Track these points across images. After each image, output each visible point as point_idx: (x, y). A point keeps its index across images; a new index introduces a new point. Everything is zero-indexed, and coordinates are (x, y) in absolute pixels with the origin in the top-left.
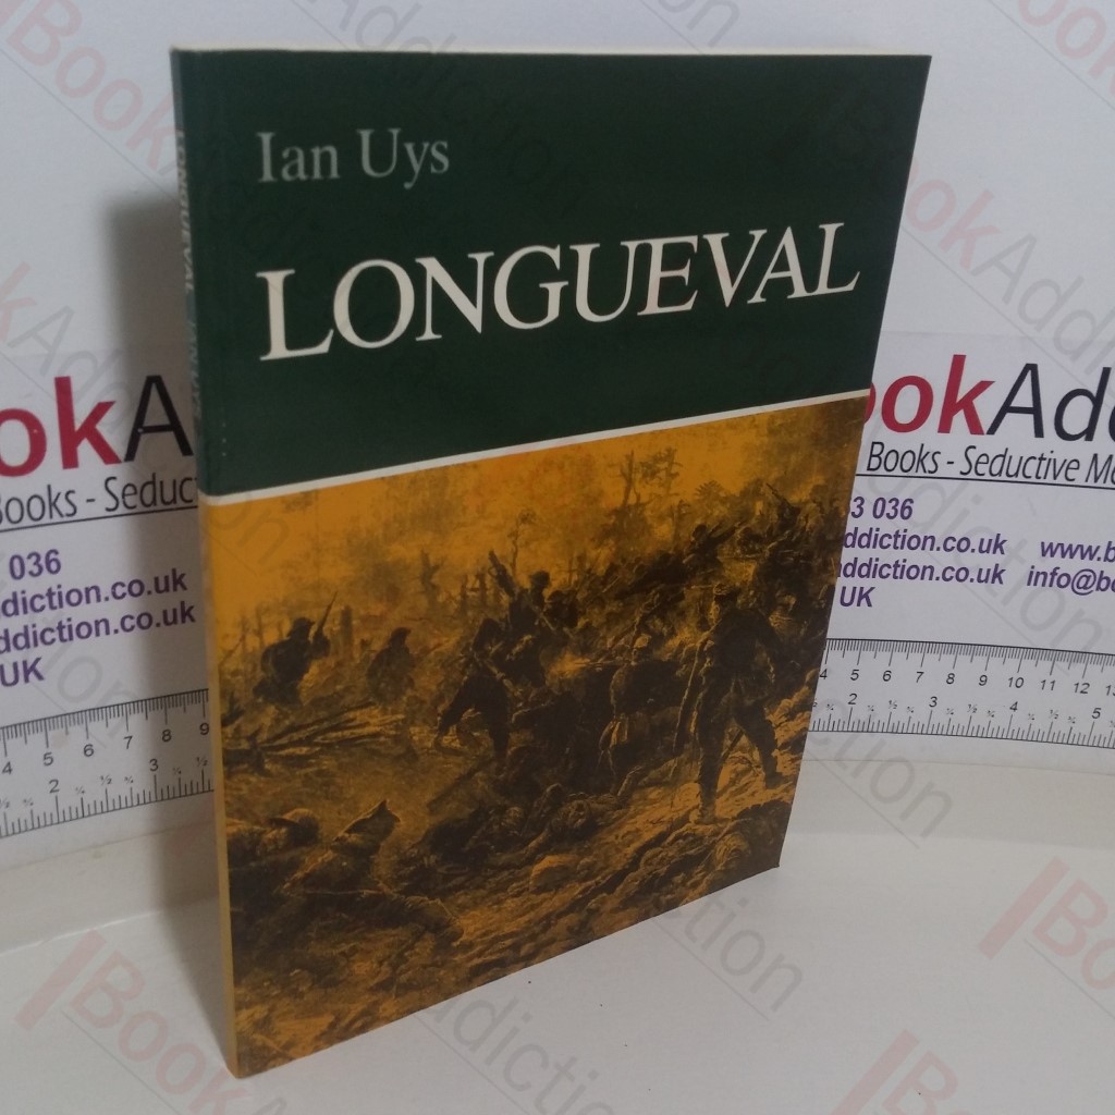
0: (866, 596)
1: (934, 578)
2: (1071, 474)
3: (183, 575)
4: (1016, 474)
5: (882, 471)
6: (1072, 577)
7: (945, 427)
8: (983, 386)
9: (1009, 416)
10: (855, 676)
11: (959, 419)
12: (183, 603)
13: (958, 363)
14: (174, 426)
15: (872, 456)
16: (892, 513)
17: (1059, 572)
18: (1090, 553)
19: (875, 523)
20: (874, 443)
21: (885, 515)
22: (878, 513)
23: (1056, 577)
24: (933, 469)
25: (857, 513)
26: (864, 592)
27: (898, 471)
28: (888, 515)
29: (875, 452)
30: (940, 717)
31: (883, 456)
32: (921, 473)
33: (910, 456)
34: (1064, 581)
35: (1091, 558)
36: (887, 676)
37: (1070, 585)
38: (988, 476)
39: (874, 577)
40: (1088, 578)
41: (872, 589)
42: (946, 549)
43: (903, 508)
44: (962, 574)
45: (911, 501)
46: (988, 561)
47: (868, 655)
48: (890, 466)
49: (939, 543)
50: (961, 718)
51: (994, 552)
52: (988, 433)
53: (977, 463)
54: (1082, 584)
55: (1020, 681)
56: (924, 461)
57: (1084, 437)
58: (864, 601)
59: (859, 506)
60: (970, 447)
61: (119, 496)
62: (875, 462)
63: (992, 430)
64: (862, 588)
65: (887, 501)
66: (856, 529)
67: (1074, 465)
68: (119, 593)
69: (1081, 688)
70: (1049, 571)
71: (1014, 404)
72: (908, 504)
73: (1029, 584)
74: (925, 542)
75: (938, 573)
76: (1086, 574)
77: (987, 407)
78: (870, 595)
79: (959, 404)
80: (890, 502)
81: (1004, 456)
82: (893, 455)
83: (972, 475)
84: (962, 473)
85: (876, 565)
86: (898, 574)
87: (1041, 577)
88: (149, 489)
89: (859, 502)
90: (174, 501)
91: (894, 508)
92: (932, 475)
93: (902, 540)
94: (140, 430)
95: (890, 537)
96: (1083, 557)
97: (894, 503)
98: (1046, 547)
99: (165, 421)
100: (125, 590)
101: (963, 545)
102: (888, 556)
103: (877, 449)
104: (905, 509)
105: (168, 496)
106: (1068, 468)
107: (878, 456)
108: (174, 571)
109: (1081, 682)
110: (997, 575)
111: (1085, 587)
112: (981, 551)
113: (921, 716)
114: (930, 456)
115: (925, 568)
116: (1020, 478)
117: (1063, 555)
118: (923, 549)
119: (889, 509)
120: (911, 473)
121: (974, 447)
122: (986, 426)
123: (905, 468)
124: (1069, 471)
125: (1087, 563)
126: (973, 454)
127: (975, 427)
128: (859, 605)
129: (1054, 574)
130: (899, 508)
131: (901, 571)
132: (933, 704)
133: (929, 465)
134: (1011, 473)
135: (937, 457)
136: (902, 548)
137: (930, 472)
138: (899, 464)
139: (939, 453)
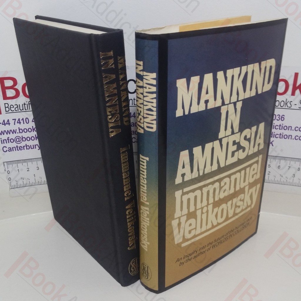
0: (271, 143)
1: (292, 139)
7: (293, 94)
10: (269, 166)
11: (298, 92)
13: (296, 75)
16: (278, 119)
22: (274, 119)
24: (290, 106)
27: (279, 107)
28: (277, 120)
30: (296, 180)
32: (286, 107)
33: (283, 102)
36: (279, 167)
39: (274, 137)
41: (273, 141)
42: (295, 130)
43: (282, 117)
44: (300, 138)
45: (284, 115)
47: (273, 160)
48: (277, 105)
49: (293, 128)
56: (288, 104)
58: (271, 145)
72: (283, 116)
74: (289, 128)
75: (293, 137)
78: (273, 143)
79: (297, 87)
80: (278, 116)
82: (278, 102)
84: (299, 108)
85: (274, 134)
86: (281, 137)
91: (279, 117)
92: (290, 108)
93: (281, 127)
95: (278, 126)
97: (279, 116)
101: (300, 129)
102: (278, 132)
113: (290, 180)
114: (289, 103)
115: (289, 135)
118: (288, 130)
120: (284, 107)
123: (282, 106)
130: (280, 117)
132: (294, 176)
133: (289, 105)
135: (291, 103)
136: (282, 129)
137: (289, 107)
138: (280, 105)
139: (292, 102)
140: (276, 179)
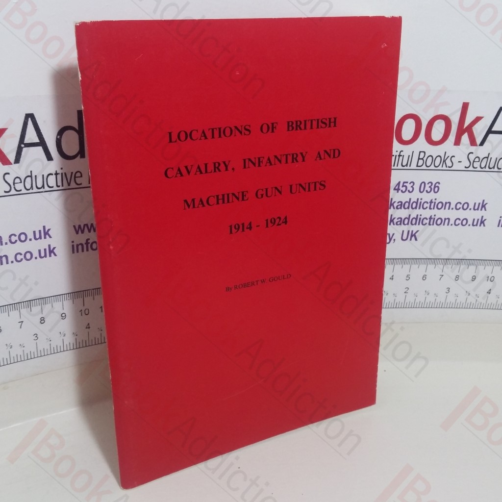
0: (414, 235)
1: (450, 224)
3: (49, 230)
4: (494, 167)
5: (424, 167)
7: (457, 142)
8: (478, 119)
9: (491, 136)
10: (408, 278)
11: (465, 138)
12: (49, 246)
13: (465, 106)
14: (42, 143)
15: (419, 159)
16: (429, 190)
19: (420, 196)
20: (420, 152)
21: (425, 191)
22: (422, 190)
24: (451, 165)
25: (411, 190)
26: (414, 233)
27: (432, 167)
28: (427, 191)
29: (421, 157)
30: (451, 299)
31: (425, 159)
32: (444, 168)
33: (438, 159)
36: (424, 278)
38: (479, 169)
39: (419, 225)
41: (418, 231)
42: (456, 209)
44: (464, 222)
45: (439, 183)
46: (478, 215)
47: (415, 267)
48: (428, 164)
50: (462, 299)
51: (481, 210)
52: (480, 145)
53: (474, 161)
55: (493, 278)
56: (446, 161)
58: (413, 238)
59: (412, 187)
60: (470, 153)
61: (12, 184)
62: (421, 162)
63: (482, 144)
64: (412, 231)
65: (426, 183)
66: (410, 199)
68: (13, 240)
71: (494, 129)
72: (437, 185)
73: (498, 226)
74: (445, 205)
77: (479, 131)
78: (416, 234)
79: (465, 130)
80: (428, 184)
81: (487, 158)
82: (430, 158)
83: (471, 168)
84: (466, 167)
85: (420, 218)
86: (431, 223)
88: (29, 179)
89: (412, 184)
90: (43, 186)
92: (450, 169)
93: (433, 205)
94: (23, 146)
95: (427, 203)
97: (430, 184)
99: (37, 140)
100: (17, 238)
101: (465, 206)
102: (426, 213)
103: (422, 155)
104: (435, 187)
105: (40, 185)
107: (422, 159)
108: (44, 227)
110: (482, 222)
112: (474, 209)
113: (441, 298)
114: (449, 158)
115: (445, 219)
116: (496, 169)
118: (445, 209)
119: (427, 188)
120: (440, 168)
121: (472, 153)
122: (479, 141)
123: (436, 165)
126: (472, 157)
127: (473, 142)
128: (411, 240)
130: (433, 187)
131: (432, 221)
132: (448, 292)
133: (449, 163)
134: (491, 166)
135: (453, 159)
136: (434, 209)
137: (449, 167)
138: (433, 163)
139: (454, 156)
140: (417, 301)
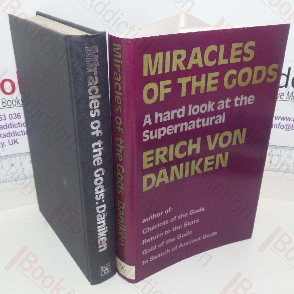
2: (282, 97)
6: (284, 126)
17: (281, 124)
18: (289, 119)
23: (280, 126)
34: (282, 127)
35: (289, 120)
37: (284, 128)
40: (289, 126)
54: (288, 127)
57: (285, 87)
67: (282, 94)
69: (289, 157)
70: (278, 124)
76: (288, 125)
87: (276, 126)
96: (287, 120)
98: (276, 118)
106: (281, 95)
109: (289, 155)
111: (288, 129)
117: (281, 120)
124: (281, 96)
125: (288, 122)
129: (279, 125)
